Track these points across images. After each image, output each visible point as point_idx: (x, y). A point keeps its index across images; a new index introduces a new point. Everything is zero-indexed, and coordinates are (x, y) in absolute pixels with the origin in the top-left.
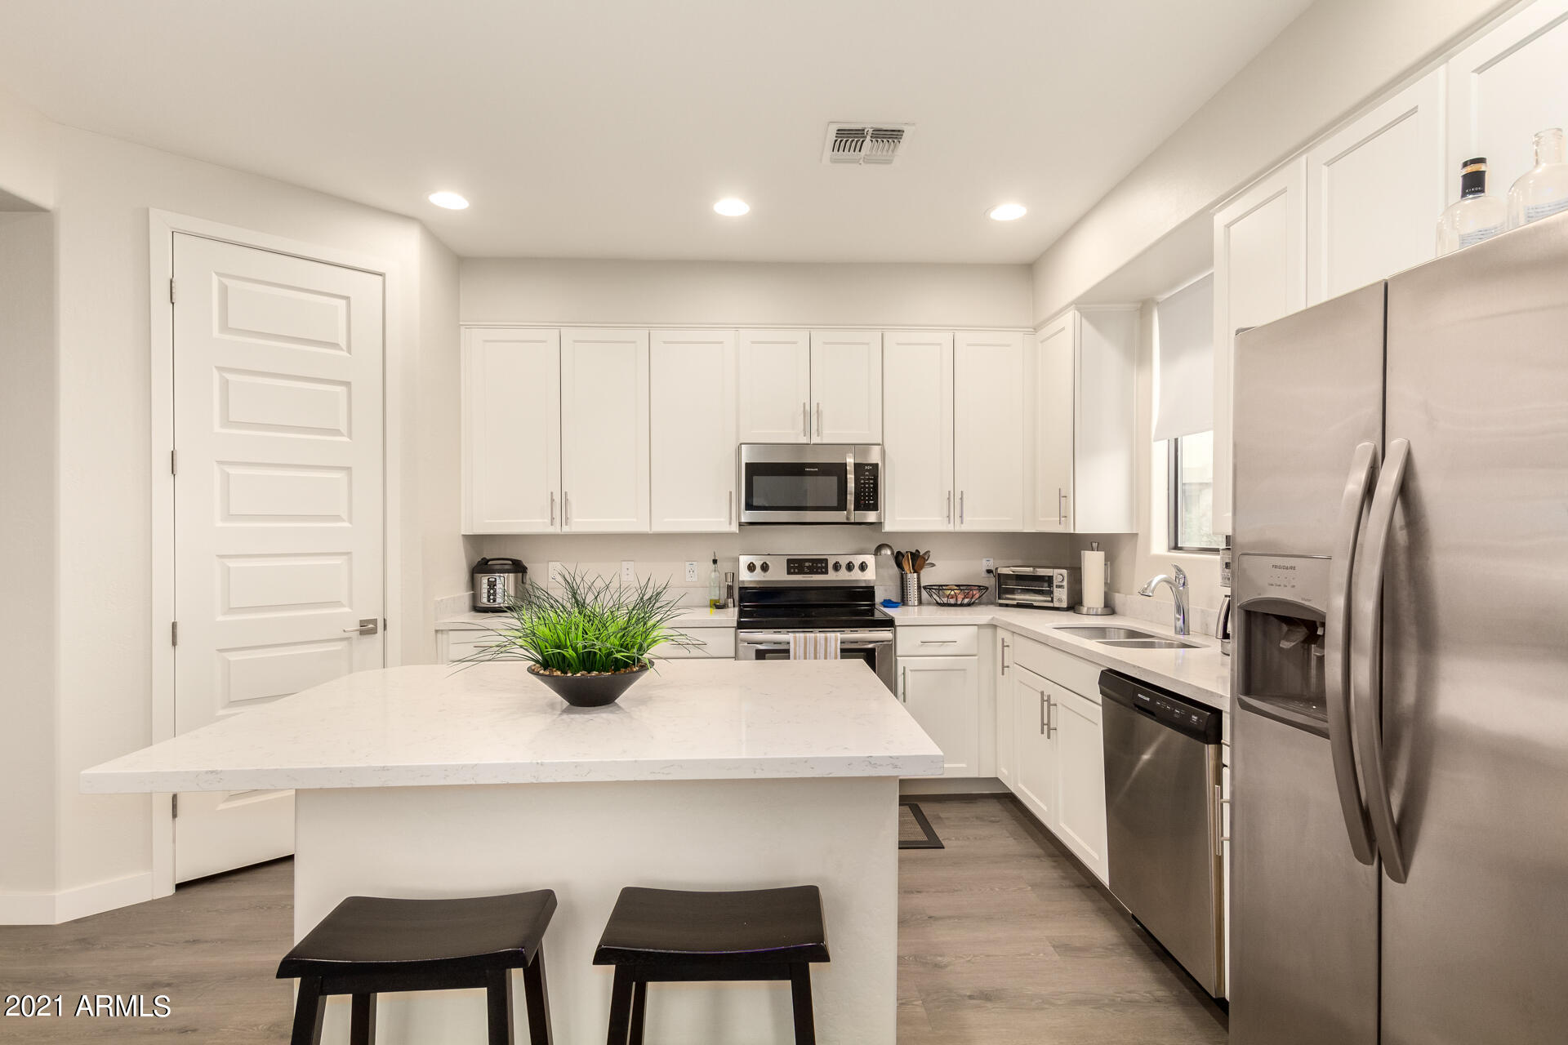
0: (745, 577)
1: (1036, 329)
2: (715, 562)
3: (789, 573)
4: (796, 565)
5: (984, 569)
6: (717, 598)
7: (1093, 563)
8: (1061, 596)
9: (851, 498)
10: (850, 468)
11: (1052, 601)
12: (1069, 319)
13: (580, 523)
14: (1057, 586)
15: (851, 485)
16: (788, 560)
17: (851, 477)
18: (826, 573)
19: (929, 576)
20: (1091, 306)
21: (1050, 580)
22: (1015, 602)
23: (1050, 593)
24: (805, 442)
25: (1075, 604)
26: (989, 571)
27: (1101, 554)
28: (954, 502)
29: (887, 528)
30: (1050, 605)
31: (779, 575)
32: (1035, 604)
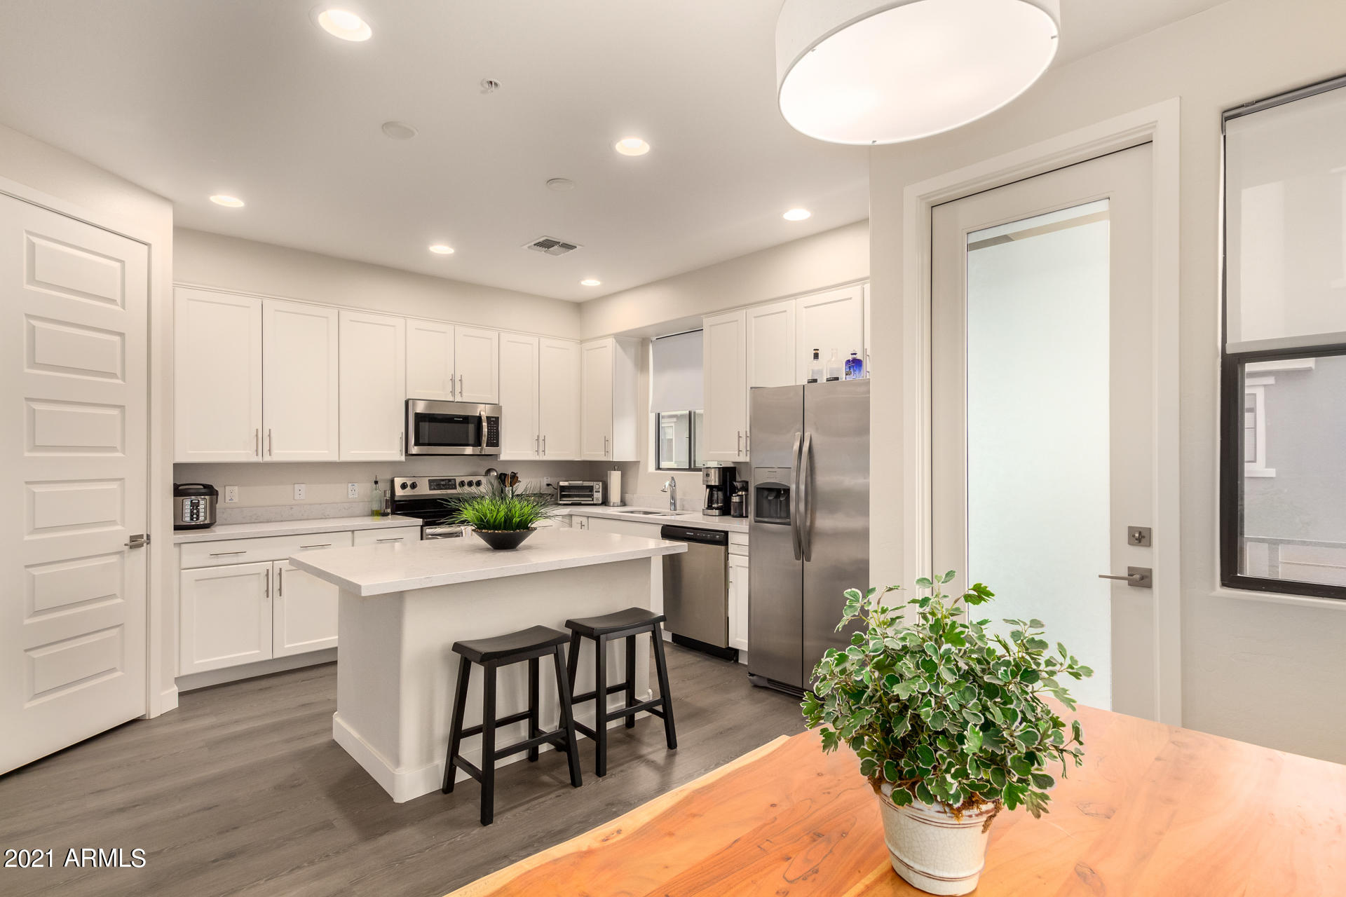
0: (399, 492)
1: (582, 342)
2: (376, 482)
3: (430, 489)
4: (435, 484)
5: (545, 483)
6: (379, 509)
7: (615, 478)
8: (598, 496)
9: (485, 439)
10: (484, 418)
11: (593, 500)
12: (610, 342)
13: (281, 454)
14: (596, 492)
15: (485, 430)
16: (429, 480)
17: (485, 424)
18: (455, 488)
19: (520, 488)
20: (623, 339)
21: (591, 489)
22: (570, 502)
23: (591, 496)
24: (451, 400)
25: (605, 502)
26: (548, 485)
27: (620, 472)
28: (540, 441)
29: (503, 457)
30: (592, 502)
31: (424, 490)
32: (583, 502)
